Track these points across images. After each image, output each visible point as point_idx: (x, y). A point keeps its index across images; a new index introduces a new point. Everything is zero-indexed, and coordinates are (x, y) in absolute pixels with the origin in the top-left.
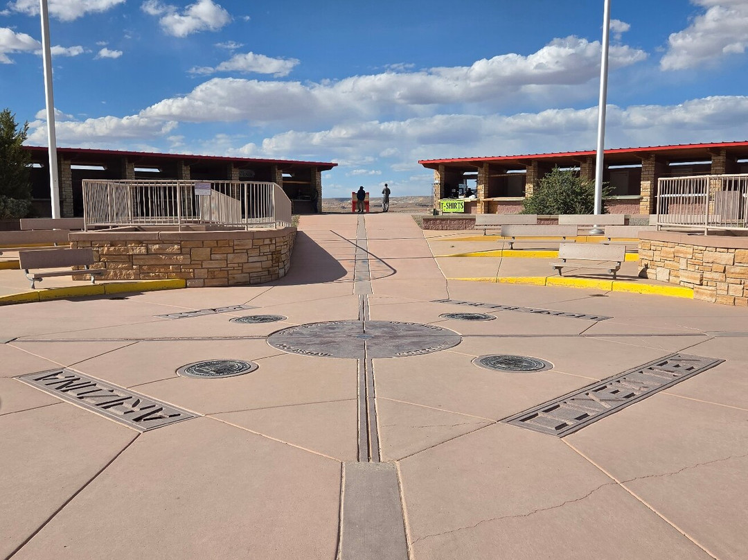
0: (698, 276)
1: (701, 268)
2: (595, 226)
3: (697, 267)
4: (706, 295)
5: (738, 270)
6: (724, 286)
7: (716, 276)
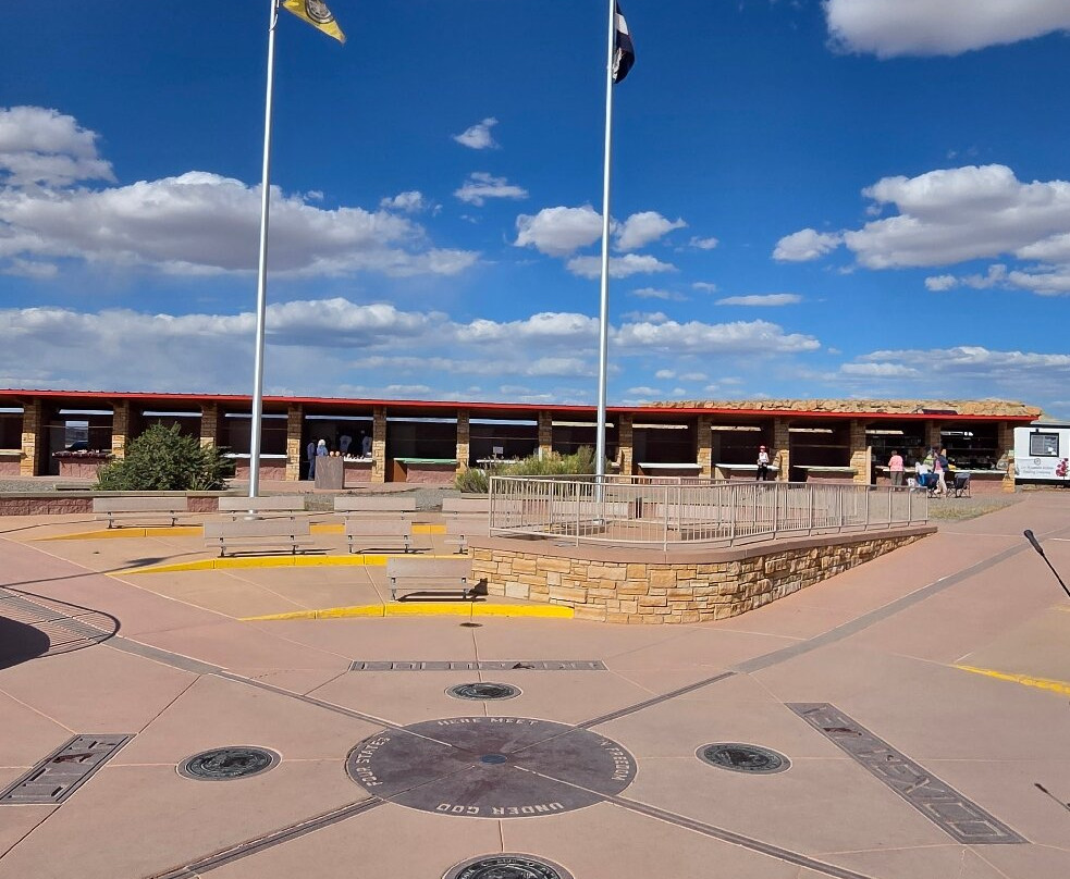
0: (583, 592)
1: (584, 584)
2: (251, 512)
3: (577, 583)
4: (592, 614)
5: (631, 585)
6: (615, 603)
7: (605, 592)
